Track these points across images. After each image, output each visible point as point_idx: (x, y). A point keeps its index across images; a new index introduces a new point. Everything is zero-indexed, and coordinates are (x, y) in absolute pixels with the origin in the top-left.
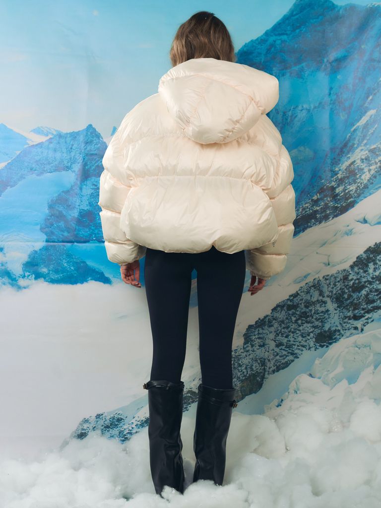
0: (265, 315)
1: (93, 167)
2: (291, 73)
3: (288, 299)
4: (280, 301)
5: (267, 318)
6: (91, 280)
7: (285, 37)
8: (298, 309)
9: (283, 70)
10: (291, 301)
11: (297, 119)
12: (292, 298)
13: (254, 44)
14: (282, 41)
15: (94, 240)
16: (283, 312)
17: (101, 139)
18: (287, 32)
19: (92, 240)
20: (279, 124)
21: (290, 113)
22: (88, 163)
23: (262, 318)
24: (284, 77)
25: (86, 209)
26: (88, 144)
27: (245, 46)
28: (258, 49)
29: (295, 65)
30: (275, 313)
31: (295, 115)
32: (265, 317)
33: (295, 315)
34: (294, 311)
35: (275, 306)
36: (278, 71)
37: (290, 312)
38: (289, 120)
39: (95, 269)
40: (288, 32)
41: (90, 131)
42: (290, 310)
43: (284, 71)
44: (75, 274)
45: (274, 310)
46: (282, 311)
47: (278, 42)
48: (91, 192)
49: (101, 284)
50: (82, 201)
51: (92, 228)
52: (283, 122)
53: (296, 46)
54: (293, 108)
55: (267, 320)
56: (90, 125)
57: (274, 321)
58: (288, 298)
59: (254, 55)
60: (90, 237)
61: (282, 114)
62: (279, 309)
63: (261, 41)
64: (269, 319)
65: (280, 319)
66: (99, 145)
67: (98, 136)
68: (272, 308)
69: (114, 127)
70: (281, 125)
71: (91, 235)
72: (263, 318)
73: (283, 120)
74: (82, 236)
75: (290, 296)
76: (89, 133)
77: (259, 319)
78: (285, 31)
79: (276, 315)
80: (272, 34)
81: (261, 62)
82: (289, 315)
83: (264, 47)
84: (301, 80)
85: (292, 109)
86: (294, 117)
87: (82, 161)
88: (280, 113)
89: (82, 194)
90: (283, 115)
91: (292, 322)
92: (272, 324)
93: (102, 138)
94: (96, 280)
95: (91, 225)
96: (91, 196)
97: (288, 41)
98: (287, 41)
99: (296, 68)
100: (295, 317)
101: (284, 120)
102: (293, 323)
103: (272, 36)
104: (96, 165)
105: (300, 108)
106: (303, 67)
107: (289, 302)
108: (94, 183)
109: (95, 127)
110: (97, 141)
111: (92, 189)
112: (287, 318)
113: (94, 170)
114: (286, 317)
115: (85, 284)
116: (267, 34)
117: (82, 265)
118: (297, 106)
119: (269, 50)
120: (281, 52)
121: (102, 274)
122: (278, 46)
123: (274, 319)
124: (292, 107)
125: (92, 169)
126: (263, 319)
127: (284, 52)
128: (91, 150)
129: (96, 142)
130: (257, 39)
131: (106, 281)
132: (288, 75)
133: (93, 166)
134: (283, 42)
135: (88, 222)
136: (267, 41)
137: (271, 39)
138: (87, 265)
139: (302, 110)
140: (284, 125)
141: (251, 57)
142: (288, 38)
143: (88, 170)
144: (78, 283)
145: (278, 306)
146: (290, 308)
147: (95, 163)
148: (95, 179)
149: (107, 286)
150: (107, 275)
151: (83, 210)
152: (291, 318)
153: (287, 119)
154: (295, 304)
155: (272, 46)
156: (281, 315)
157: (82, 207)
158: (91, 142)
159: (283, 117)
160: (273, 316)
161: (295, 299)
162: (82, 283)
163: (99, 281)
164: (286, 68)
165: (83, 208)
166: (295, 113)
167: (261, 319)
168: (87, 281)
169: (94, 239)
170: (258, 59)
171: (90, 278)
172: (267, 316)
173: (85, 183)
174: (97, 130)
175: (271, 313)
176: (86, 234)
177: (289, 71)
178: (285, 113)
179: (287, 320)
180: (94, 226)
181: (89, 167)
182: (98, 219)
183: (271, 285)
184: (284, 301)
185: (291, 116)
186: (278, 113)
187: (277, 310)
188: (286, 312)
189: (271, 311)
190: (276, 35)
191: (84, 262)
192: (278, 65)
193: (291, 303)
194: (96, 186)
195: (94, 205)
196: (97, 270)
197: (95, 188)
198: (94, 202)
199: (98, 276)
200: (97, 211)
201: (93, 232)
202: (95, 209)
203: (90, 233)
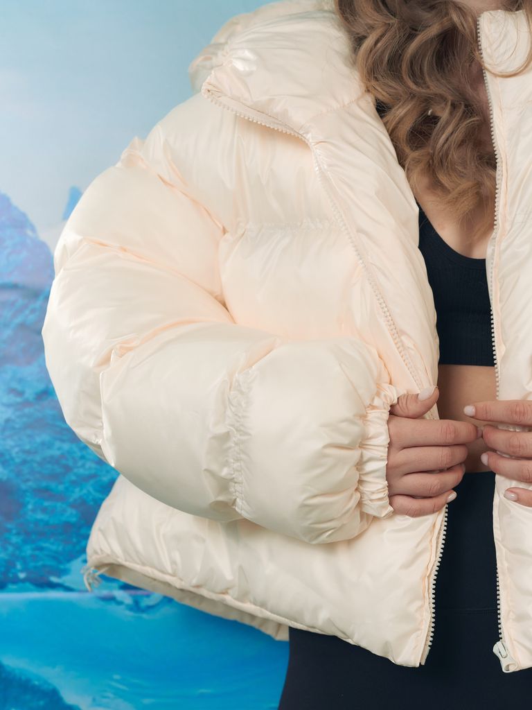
1: (8, 332)
15: (23, 581)
17: (29, 233)
19: (16, 581)
39: (28, 681)
48: (6, 416)
51: (15, 539)
60: (7, 571)
67: (20, 223)
69: (72, 187)
71: (11, 564)
93: (33, 229)
95: (9, 531)
96: (4, 430)
104: (19, 320)
108: (15, 385)
110: (17, 240)
111: (8, 405)
113: (12, 340)
121: (54, 696)
125: (4, 337)
129: (14, 245)
133: (6, 326)
147: (14, 316)
148: (14, 372)
150: (70, 697)
169: (22, 576)
180: (18, 534)
182: (30, 507)
194: (21, 394)
195: (17, 460)
196: (36, 683)
197: (19, 400)
198: (16, 449)
199: (42, 703)
200: (28, 480)
201: (17, 552)
202: (19, 474)
203: (6, 558)
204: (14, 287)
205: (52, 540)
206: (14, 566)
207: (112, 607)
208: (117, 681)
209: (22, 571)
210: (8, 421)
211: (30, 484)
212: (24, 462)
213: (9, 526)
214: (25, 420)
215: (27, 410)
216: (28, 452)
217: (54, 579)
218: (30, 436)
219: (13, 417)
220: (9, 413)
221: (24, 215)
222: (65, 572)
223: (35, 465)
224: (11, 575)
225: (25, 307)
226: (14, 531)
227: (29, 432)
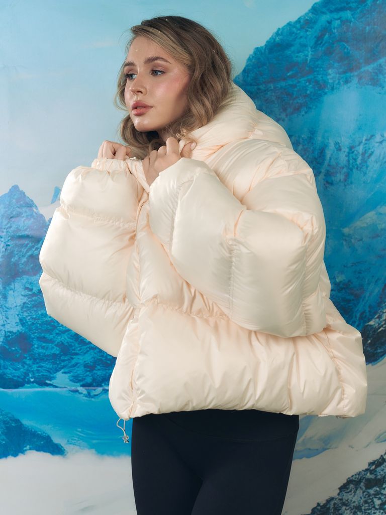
0: (327, 498)
1: (24, 259)
2: (360, 79)
3: (367, 470)
4: (353, 473)
5: (332, 503)
6: (30, 449)
7: (348, 14)
8: (384, 486)
9: (345, 72)
10: (372, 472)
11: (373, 158)
12: (374, 467)
13: (294, 30)
14: (342, 21)
15: (33, 382)
16: (359, 492)
17: (35, 210)
18: (351, 5)
19: (29, 382)
20: (343, 168)
21: (360, 149)
22: (16, 252)
23: (322, 501)
24: (349, 85)
25: (15, 330)
26: (13, 220)
27: (277, 34)
28: (301, 37)
29: (368, 62)
30: (345, 494)
31: (370, 151)
32: (328, 501)
33: (380, 496)
34: (378, 489)
35: (345, 481)
36: (338, 75)
37: (372, 491)
38: (359, 161)
39: (35, 432)
40: (353, 5)
41: (16, 197)
42: (371, 488)
43: (348, 74)
44: (3, 440)
45: (344, 488)
46: (356, 490)
47: (336, 23)
48: (24, 301)
49: (48, 455)
50: (7, 318)
51: (28, 362)
52: (349, 164)
53: (368, 28)
54: (366, 140)
55: (332, 506)
56: (15, 188)
57: (344, 508)
58: (366, 467)
59: (293, 49)
60: (25, 377)
61: (347, 150)
62: (352, 486)
63: (305, 23)
64: (335, 504)
65: (355, 504)
66: (32, 220)
67: (30, 205)
68: (339, 486)
69: (56, 188)
70: (345, 170)
71: (26, 374)
72: (324, 502)
73: (348, 161)
74: (10, 376)
75: (371, 464)
76: (14, 201)
77: (318, 504)
78: (348, 3)
79: (346, 496)
80: (324, 10)
81: (307, 60)
82: (369, 496)
83: (312, 33)
84: (378, 89)
85: (363, 141)
86: (367, 155)
87: (4, 249)
88: (343, 150)
89: (7, 305)
90: (349, 153)
91: (374, 507)
92: (340, 512)
93: (36, 208)
94: (39, 449)
95: (26, 358)
96: (22, 308)
97: (353, 19)
98: (350, 22)
99: (370, 68)
100: (380, 499)
101: (351, 161)
102: (376, 509)
103: (323, 13)
104: (29, 254)
105: (378, 138)
106: (380, 65)
107: (368, 474)
108: (28, 286)
109: (24, 191)
110: (29, 213)
111: (25, 296)
112: (366, 502)
113: (26, 263)
114: (363, 499)
115: (21, 458)
116: (315, 10)
117: (13, 425)
118: (372, 136)
119: (319, 38)
120: (340, 40)
121: (48, 439)
122: (335, 31)
123: (344, 504)
124: (365, 138)
125: (22, 262)
126: (325, 505)
127: (347, 42)
128: (18, 229)
129: (27, 216)
130: (299, 21)
131: (56, 450)
132: (355, 80)
133: (23, 256)
134: (344, 22)
135: (20, 352)
136: (315, 23)
137: (324, 18)
138: (21, 424)
139: (381, 142)
140: (351, 170)
141: (288, 52)
142: (352, 15)
143: (16, 264)
144: (9, 455)
145: (349, 482)
146: (370, 484)
147: (27, 251)
148: (28, 279)
149: (57, 458)
150: (56, 440)
151: (10, 332)
152: (372, 501)
153: (355, 160)
154: (379, 477)
155: (326, 30)
156: (356, 497)
157: (8, 328)
158: (19, 215)
159: (348, 156)
160: (341, 500)
161: (379, 469)
162: (15, 455)
163: (45, 451)
164: (351, 70)
165: (11, 329)
166: (369, 149)
167: (321, 505)
168: (23, 452)
169: (32, 380)
170: (301, 55)
171: (28, 447)
172: (332, 499)
173: (12, 287)
174: (27, 194)
175: (339, 494)
176: (17, 373)
177: (356, 73)
178: (351, 148)
179: (367, 505)
180: (30, 359)
181: (16, 258)
182: (36, 346)
183: (336, 448)
184: (360, 472)
185: (363, 154)
186: (339, 149)
187: (348, 489)
188: (363, 492)
189: (338, 491)
190: (331, 12)
191: (17, 421)
192: (336, 65)
193: (372, 477)
194: (31, 290)
195: (29, 323)
196: (40, 433)
197: (30, 293)
198: (29, 317)
199: (42, 442)
200: (35, 333)
201: (30, 369)
202: (30, 330)
203: (24, 371)
204: (27, 237)
205: (47, 363)
206: (28, 375)
207: (77, 395)
208: (79, 432)
209: (32, 378)
210: (24, 303)
211: (36, 334)
212: (33, 324)
213: (25, 355)
214: (33, 303)
215: (34, 298)
216: (35, 319)
217: (48, 382)
218: (35, 311)
219: (27, 302)
220: (25, 300)
221: (32, 201)
222: (54, 378)
223: (38, 325)
224: (27, 380)
225: (33, 247)
226: (28, 358)
227: (35, 309)
